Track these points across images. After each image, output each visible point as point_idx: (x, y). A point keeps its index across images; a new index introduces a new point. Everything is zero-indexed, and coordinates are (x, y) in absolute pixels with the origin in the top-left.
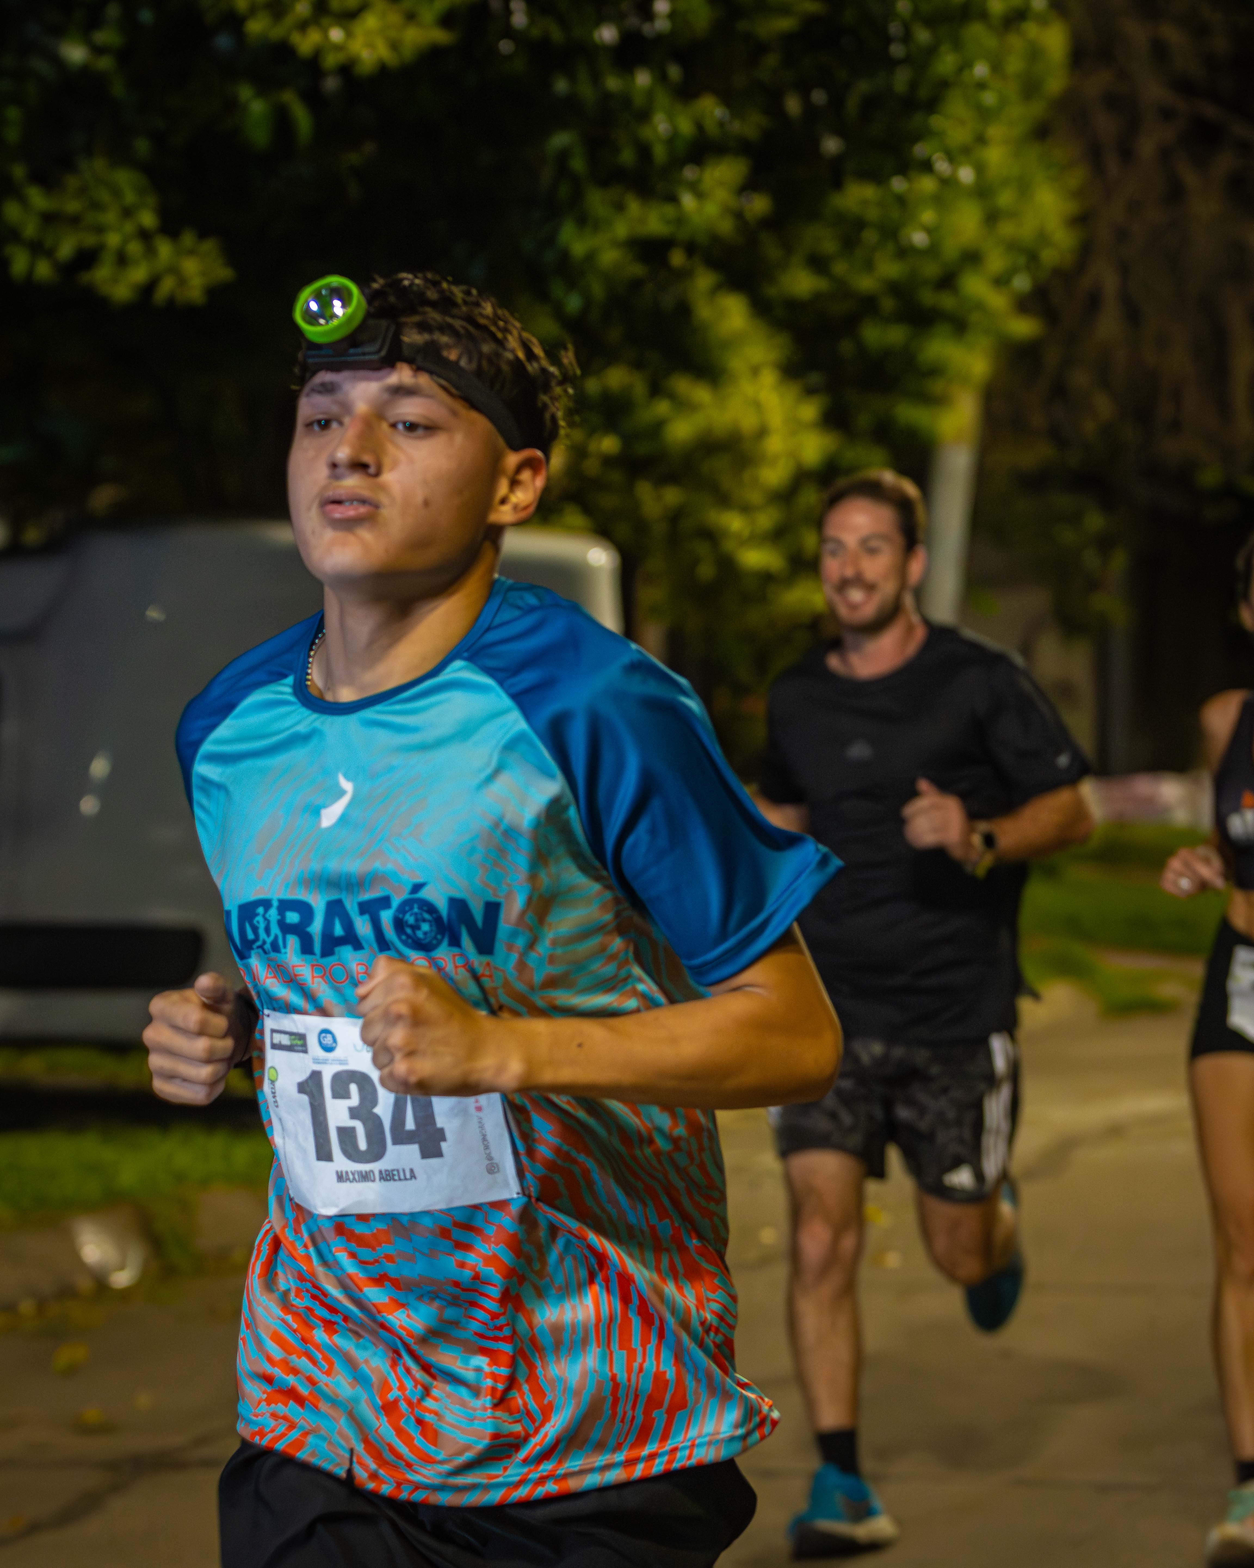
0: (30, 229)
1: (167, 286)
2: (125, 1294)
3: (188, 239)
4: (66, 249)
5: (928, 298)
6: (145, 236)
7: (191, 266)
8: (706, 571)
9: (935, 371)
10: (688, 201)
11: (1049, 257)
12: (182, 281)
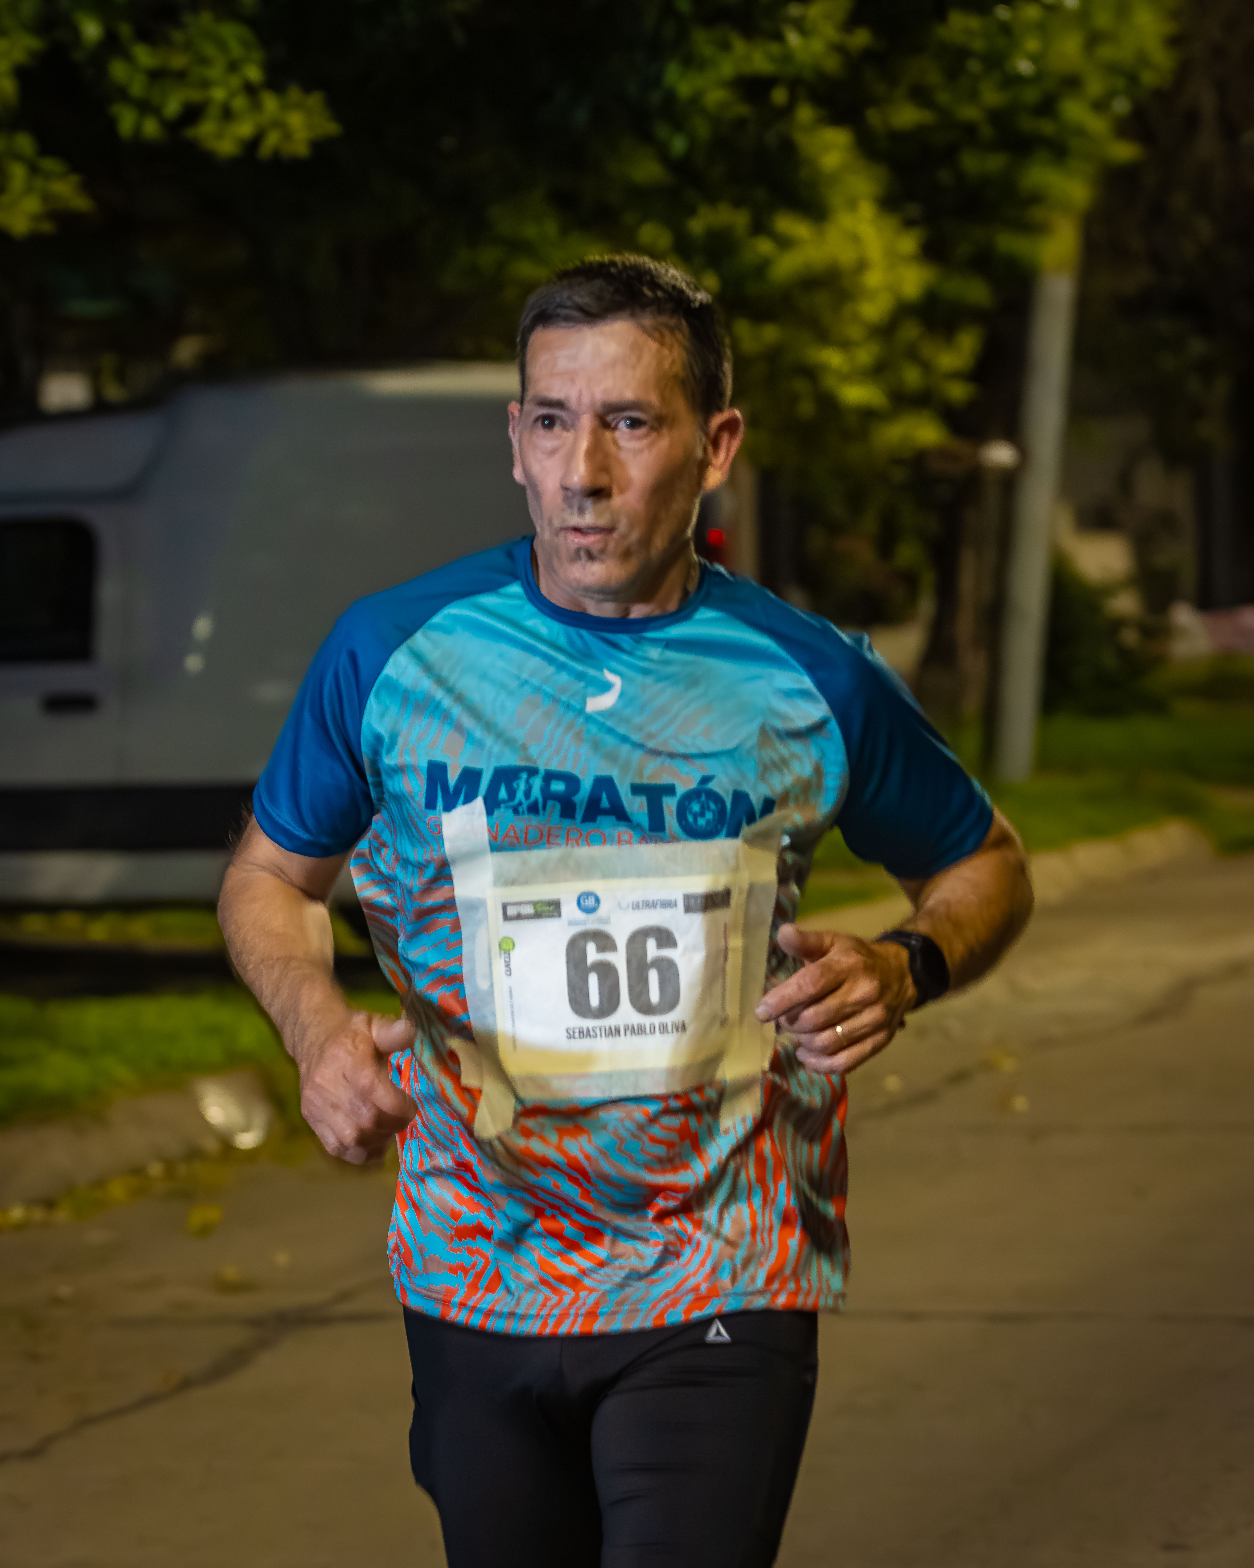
0: (138, 87)
1: (272, 140)
2: (252, 1155)
3: (294, 93)
4: (173, 107)
5: (1028, 124)
6: (250, 90)
7: (296, 120)
8: (806, 408)
9: (1036, 198)
10: (793, 39)
11: (1149, 79)
12: (287, 135)
